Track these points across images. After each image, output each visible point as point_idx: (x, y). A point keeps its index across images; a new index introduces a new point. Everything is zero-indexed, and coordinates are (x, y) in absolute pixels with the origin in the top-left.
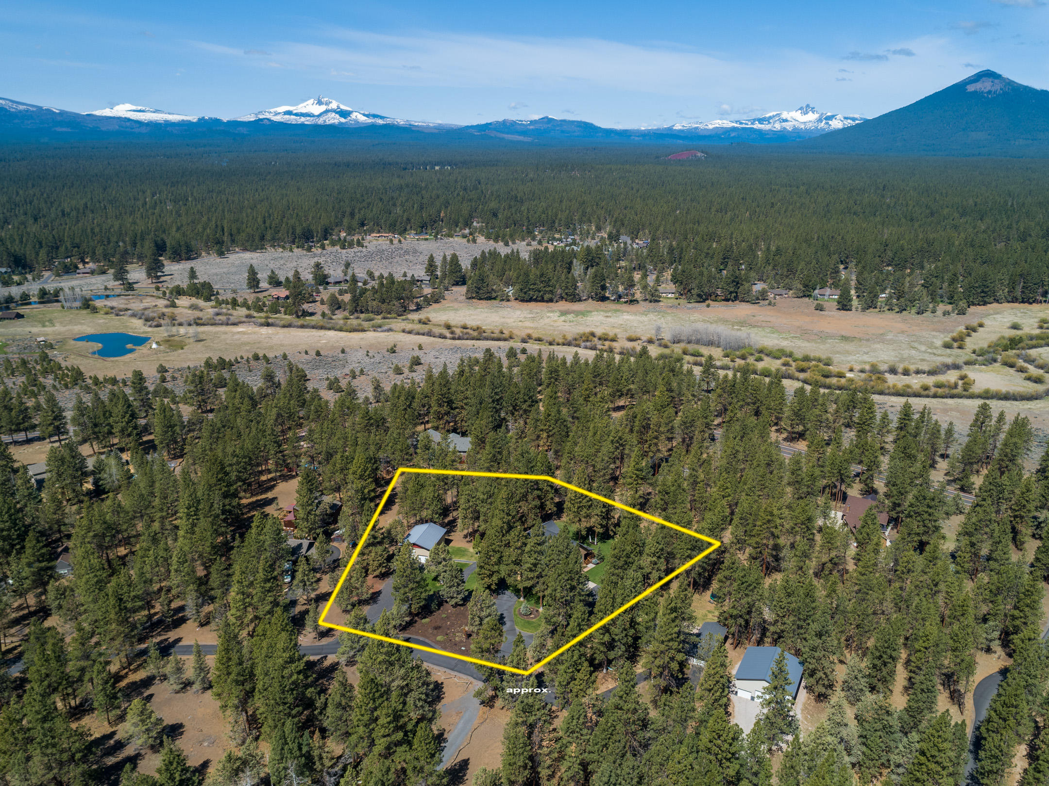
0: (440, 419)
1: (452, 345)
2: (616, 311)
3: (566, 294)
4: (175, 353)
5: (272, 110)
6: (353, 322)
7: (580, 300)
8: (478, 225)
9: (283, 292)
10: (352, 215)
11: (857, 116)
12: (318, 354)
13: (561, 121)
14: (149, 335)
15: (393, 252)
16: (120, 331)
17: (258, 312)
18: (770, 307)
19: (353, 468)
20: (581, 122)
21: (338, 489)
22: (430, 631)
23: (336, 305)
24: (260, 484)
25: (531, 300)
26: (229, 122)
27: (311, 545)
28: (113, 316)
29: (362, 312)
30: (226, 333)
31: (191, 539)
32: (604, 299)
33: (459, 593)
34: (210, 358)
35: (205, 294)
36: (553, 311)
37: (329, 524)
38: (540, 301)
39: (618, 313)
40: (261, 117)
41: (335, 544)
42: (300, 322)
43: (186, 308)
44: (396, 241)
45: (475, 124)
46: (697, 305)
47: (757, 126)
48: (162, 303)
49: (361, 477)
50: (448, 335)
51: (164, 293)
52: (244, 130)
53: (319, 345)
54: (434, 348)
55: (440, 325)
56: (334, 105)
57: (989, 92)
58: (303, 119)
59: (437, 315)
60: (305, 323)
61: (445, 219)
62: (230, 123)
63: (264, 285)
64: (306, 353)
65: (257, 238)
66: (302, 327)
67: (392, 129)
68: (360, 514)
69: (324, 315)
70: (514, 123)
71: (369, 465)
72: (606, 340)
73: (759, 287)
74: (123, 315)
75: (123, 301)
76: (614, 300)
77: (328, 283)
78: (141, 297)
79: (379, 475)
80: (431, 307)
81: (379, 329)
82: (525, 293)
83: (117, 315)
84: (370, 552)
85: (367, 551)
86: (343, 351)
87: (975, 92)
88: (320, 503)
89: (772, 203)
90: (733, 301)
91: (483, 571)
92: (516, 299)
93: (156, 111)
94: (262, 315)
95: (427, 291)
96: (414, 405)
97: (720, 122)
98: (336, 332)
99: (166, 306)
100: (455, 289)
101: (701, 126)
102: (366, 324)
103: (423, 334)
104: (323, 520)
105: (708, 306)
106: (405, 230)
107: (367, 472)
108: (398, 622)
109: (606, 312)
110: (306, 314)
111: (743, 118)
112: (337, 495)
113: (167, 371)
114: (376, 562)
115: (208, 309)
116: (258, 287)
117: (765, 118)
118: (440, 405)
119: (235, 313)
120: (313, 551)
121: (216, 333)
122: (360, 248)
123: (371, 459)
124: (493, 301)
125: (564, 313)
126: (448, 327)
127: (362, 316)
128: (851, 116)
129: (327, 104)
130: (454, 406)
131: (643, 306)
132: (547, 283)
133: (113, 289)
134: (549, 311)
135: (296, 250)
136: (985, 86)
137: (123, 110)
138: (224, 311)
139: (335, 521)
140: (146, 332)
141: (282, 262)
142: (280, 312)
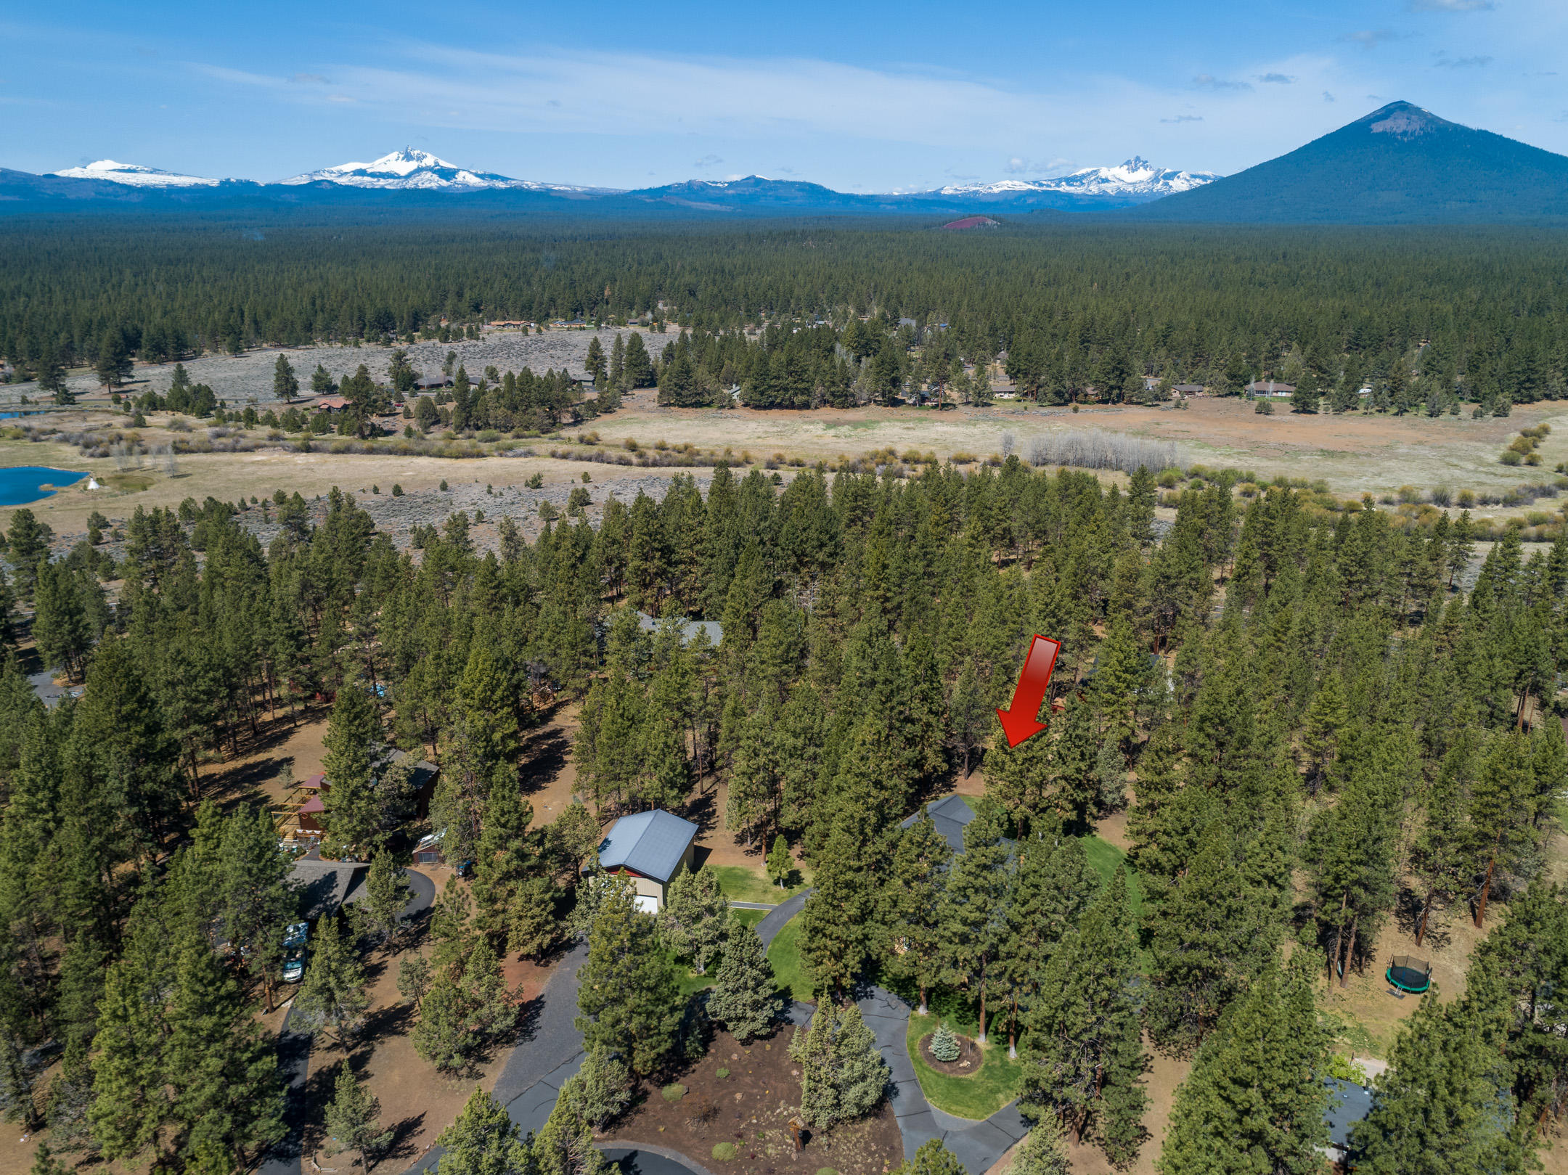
0: (646, 586)
1: (643, 474)
2: (921, 420)
3: (833, 394)
4: (131, 496)
5: (334, 169)
6: (463, 443)
7: (855, 405)
8: (666, 309)
9: (338, 401)
10: (460, 295)
11: (1207, 173)
12: (397, 491)
13: (775, 182)
14: (85, 470)
15: (527, 346)
16: (34, 464)
17: (292, 431)
18: (1178, 411)
19: (462, 683)
20: (804, 184)
21: (430, 735)
22: (690, 1125)
23: (431, 417)
24: (258, 730)
25: (771, 406)
26: (268, 186)
27: (358, 877)
28: (27, 442)
29: (478, 428)
30: (231, 464)
31: (22, 875)
32: (895, 403)
33: (757, 1006)
34: (192, 500)
35: (199, 404)
36: (812, 423)
37: (408, 817)
38: (787, 407)
39: (925, 424)
40: (317, 178)
41: (422, 868)
42: (366, 444)
43: (163, 427)
44: (532, 332)
45: (645, 187)
46: (1056, 409)
47: (1064, 188)
48: (119, 421)
49: (484, 704)
50: (635, 460)
51: (128, 407)
52: (292, 198)
53: (402, 479)
54: (611, 480)
55: (617, 446)
56: (429, 161)
57: (1404, 133)
58: (382, 182)
59: (612, 430)
60: (375, 445)
61: (611, 301)
62: (269, 188)
63: (305, 392)
64: (376, 490)
65: (298, 327)
66: (371, 451)
67: (519, 194)
68: (484, 795)
69: (409, 432)
70: (704, 186)
71: (502, 676)
72: (917, 461)
73: (1151, 383)
74: (47, 440)
75: (51, 420)
76: (914, 404)
77: (418, 387)
78: (83, 414)
79: (523, 702)
80: (598, 419)
81: (509, 454)
82: (762, 394)
83: (35, 440)
84: (512, 893)
85: (501, 891)
86: (444, 487)
87: (1384, 133)
88: (384, 768)
89: (1127, 274)
90: (1114, 402)
91: (819, 941)
92: (746, 405)
93: (154, 171)
94: (299, 435)
95: (591, 395)
96: (592, 558)
97: (1010, 183)
98: (432, 460)
99: (128, 426)
100: (637, 392)
101: (982, 190)
102: (485, 447)
103: (590, 460)
104: (393, 810)
105: (1076, 410)
106: (548, 315)
107: (499, 693)
108: (600, 1109)
109: (903, 421)
110: (376, 432)
111: (1043, 177)
112: (429, 749)
113: (107, 525)
114: (527, 922)
115: (202, 428)
116: (295, 395)
117: (1076, 177)
118: (646, 558)
119: (250, 433)
120: (362, 895)
121: (214, 464)
122: (474, 342)
123: (507, 662)
124: (706, 409)
125: (831, 425)
126: (633, 447)
127: (478, 434)
128: (1200, 173)
129: (419, 159)
130: (675, 557)
131: (965, 412)
132: (799, 375)
133: (37, 403)
134: (806, 423)
135: (364, 345)
136: (1397, 125)
137: (101, 169)
138: (232, 430)
139: (423, 812)
140: (82, 465)
141: (340, 361)
142: (331, 431)
